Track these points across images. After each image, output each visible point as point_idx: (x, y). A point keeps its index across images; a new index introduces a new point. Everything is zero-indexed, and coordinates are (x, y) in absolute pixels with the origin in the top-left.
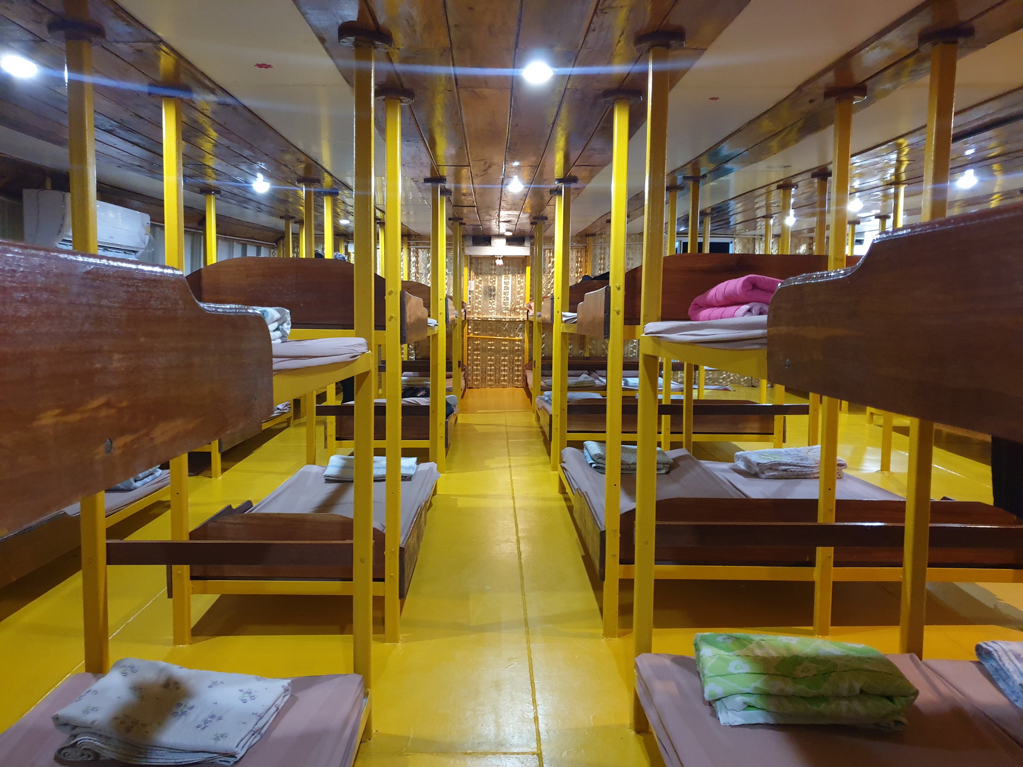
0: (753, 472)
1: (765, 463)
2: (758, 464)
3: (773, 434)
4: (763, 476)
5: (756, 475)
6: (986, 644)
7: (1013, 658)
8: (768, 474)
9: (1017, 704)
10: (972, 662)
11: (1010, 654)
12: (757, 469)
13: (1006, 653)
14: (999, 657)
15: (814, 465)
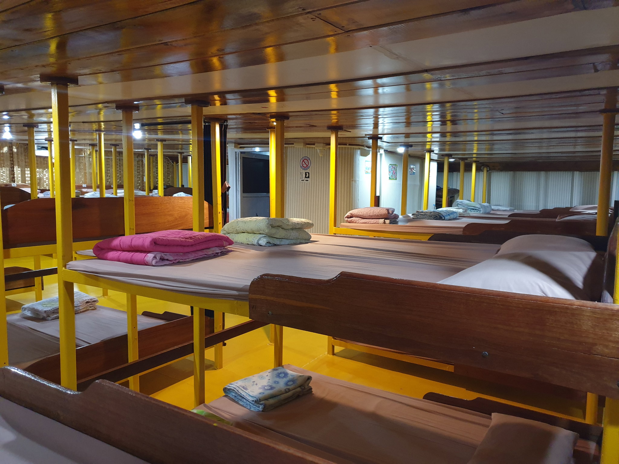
0: (41, 317)
1: (50, 310)
2: (45, 311)
3: (34, 286)
4: (50, 318)
5: (44, 319)
6: (228, 386)
7: (243, 389)
8: (53, 317)
9: (251, 409)
10: (224, 396)
11: (241, 388)
12: (45, 315)
13: (239, 388)
14: (237, 391)
15: (80, 305)
